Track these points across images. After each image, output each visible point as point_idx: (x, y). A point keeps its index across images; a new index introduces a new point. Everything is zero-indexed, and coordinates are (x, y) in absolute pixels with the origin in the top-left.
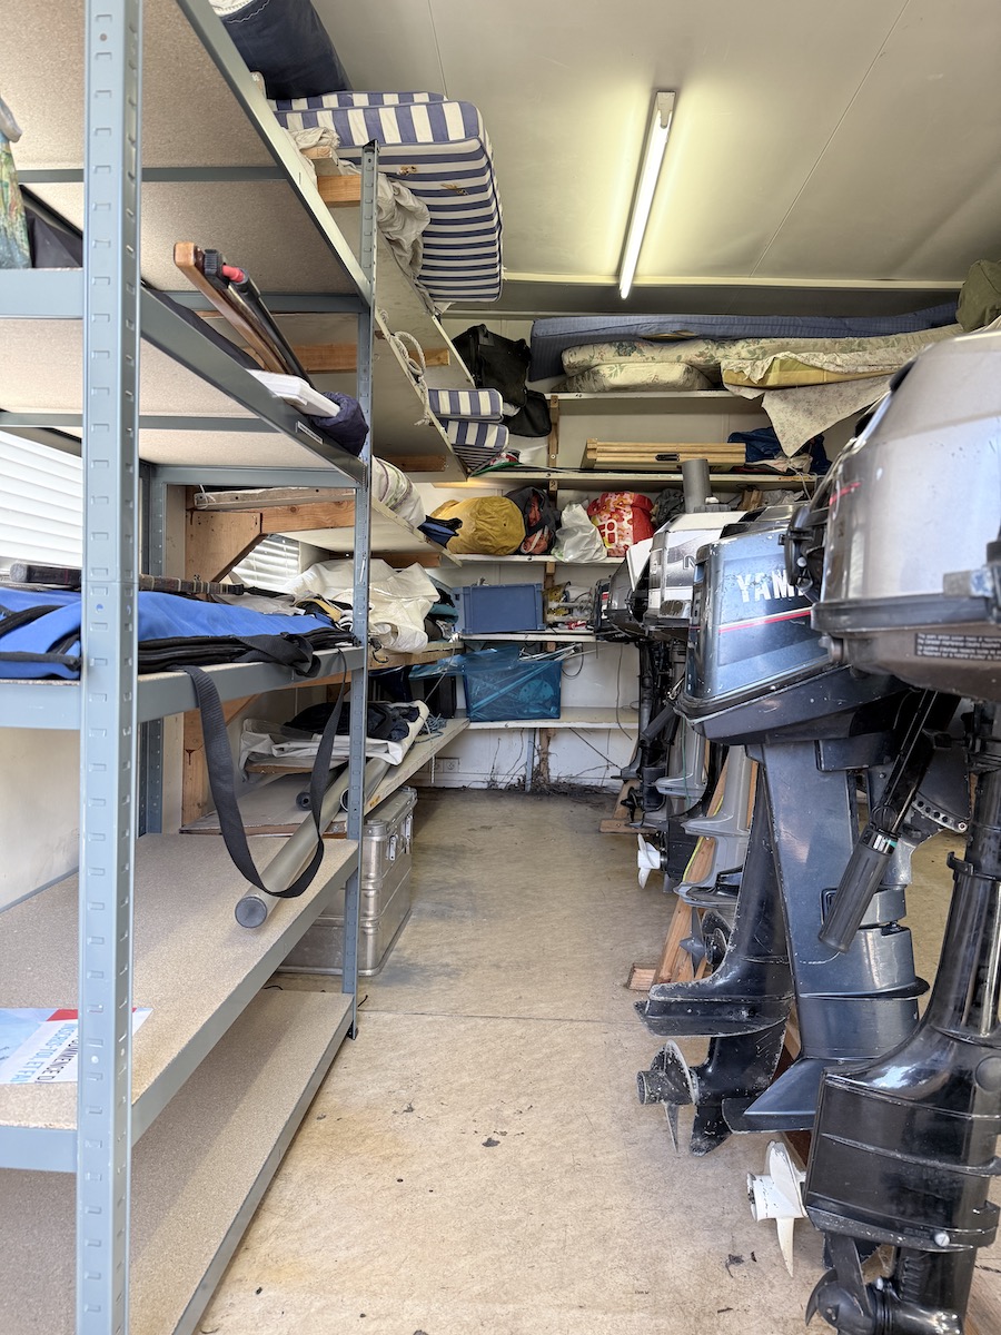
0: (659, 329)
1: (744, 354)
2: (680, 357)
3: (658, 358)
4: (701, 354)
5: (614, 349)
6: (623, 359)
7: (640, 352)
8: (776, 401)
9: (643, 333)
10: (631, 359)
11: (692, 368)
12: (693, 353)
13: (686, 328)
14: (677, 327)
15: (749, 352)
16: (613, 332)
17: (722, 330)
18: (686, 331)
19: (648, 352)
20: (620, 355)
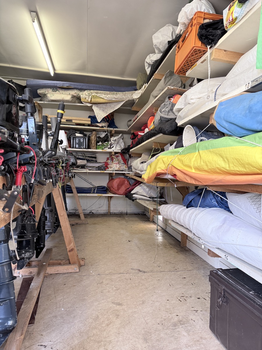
0: (63, 85)
1: (87, 94)
2: (70, 93)
3: (64, 93)
4: (76, 93)
5: (51, 90)
6: (54, 93)
7: (59, 91)
8: (95, 107)
9: (58, 86)
10: (56, 93)
11: (73, 97)
12: (74, 92)
13: (70, 85)
14: (68, 85)
15: (88, 93)
16: (50, 85)
17: (80, 87)
18: (70, 86)
19: (61, 91)
20: (53, 92)
